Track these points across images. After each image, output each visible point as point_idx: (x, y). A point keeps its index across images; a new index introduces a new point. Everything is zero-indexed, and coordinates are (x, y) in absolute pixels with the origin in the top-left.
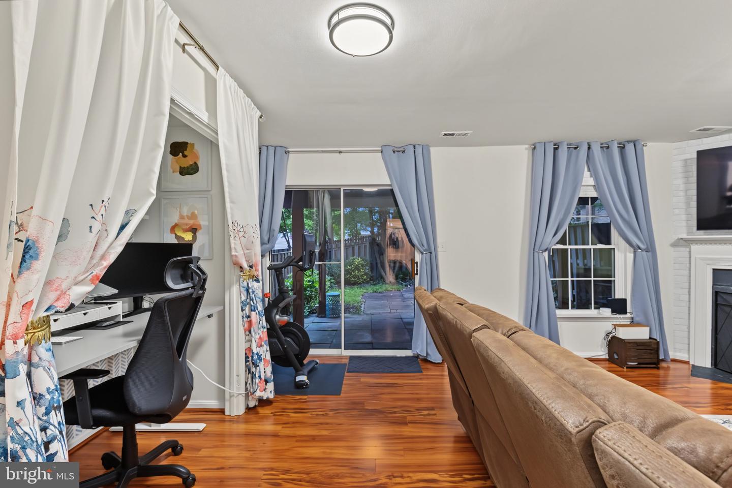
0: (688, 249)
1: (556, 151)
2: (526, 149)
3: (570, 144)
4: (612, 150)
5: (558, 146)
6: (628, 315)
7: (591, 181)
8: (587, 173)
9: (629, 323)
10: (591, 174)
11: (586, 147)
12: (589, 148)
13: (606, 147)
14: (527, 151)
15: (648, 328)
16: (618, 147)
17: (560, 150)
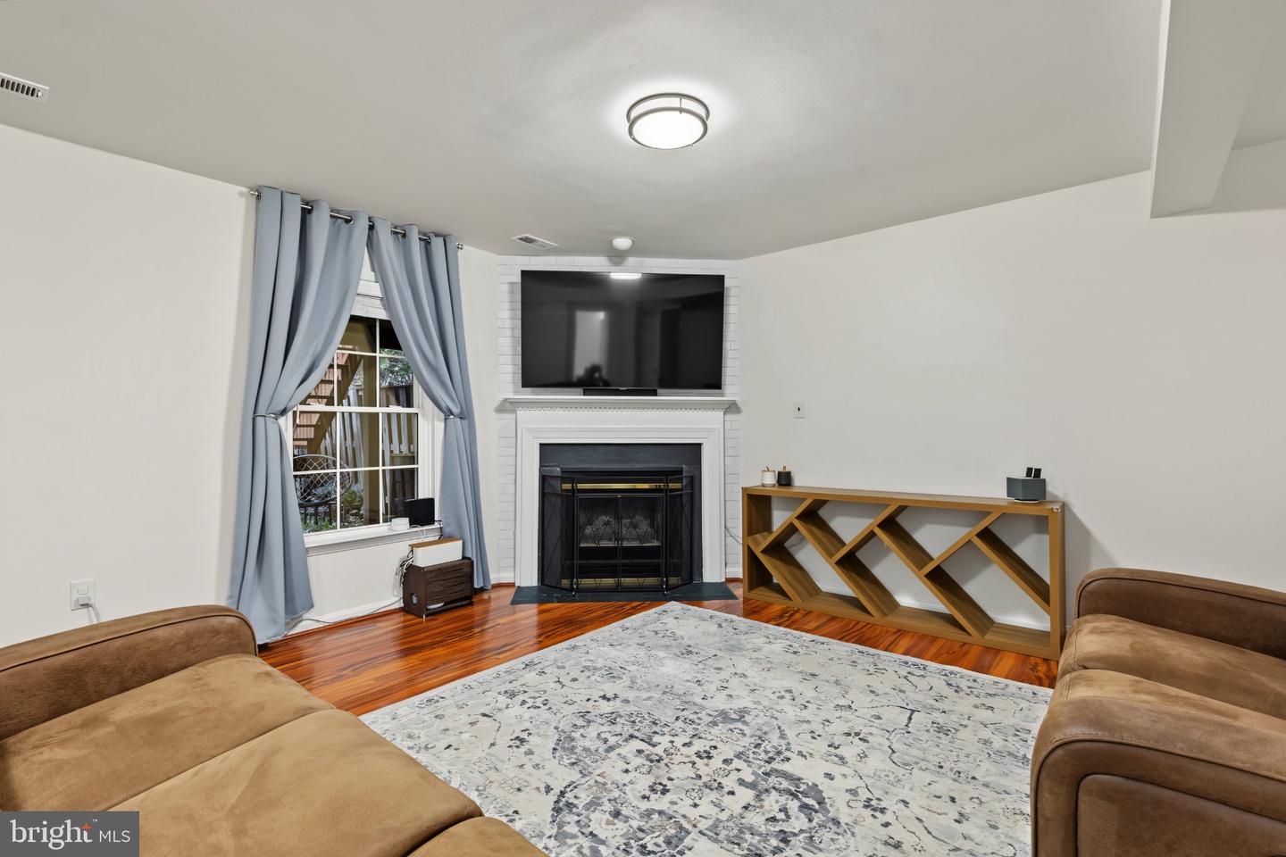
0: (514, 416)
1: (308, 216)
2: (241, 194)
3: (338, 212)
4: (409, 241)
5: (312, 206)
6: (436, 525)
7: (376, 290)
8: (367, 272)
9: (437, 538)
10: (376, 276)
11: (366, 224)
12: (371, 228)
13: (401, 234)
14: (243, 200)
15: (461, 542)
16: (420, 239)
17: (315, 214)
